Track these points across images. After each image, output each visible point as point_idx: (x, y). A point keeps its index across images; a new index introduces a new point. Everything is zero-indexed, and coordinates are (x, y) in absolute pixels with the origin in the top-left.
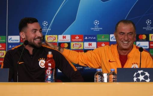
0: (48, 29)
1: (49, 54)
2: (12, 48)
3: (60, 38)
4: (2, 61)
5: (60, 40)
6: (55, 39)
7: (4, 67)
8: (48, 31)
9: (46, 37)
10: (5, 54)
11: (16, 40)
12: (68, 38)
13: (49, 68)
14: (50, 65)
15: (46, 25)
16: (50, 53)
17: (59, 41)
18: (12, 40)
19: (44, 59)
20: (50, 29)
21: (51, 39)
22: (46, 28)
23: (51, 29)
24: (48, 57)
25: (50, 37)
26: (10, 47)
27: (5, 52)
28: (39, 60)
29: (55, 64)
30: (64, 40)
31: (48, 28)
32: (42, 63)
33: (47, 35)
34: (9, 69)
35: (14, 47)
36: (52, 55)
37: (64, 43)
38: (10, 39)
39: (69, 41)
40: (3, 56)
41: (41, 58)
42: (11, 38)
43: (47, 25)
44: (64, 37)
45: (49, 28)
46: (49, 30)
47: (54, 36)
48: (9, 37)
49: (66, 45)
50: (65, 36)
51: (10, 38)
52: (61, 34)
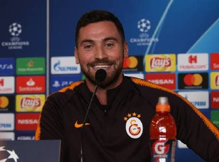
0: (153, 39)
1: (160, 103)
2: (61, 88)
3: (182, 62)
4: (36, 122)
5: (183, 67)
6: (170, 65)
7: (42, 137)
8: (150, 44)
9: (147, 58)
10: (43, 103)
11: (70, 68)
12: (203, 61)
13: (161, 139)
14: (163, 130)
15: (145, 29)
16: (163, 100)
17: (181, 70)
18: (60, 69)
19: (139, 116)
20: (157, 40)
21: (159, 64)
22: (148, 36)
23: (159, 39)
24: (157, 111)
25: (156, 59)
26: (57, 84)
27: (43, 98)
28: (126, 119)
29: (175, 129)
30: (192, 67)
31: (150, 37)
32: (134, 126)
33: (150, 53)
34: (60, 141)
35: (65, 86)
36: (169, 107)
37: (193, 73)
38: (55, 65)
39: (206, 69)
40: (40, 109)
41: (131, 113)
42: (59, 63)
43: (149, 27)
44: (193, 60)
45: (154, 36)
46: (153, 43)
47: (167, 56)
48: (54, 60)
49: (198, 80)
50: (196, 57)
51: (57, 62)
52: (184, 52)
